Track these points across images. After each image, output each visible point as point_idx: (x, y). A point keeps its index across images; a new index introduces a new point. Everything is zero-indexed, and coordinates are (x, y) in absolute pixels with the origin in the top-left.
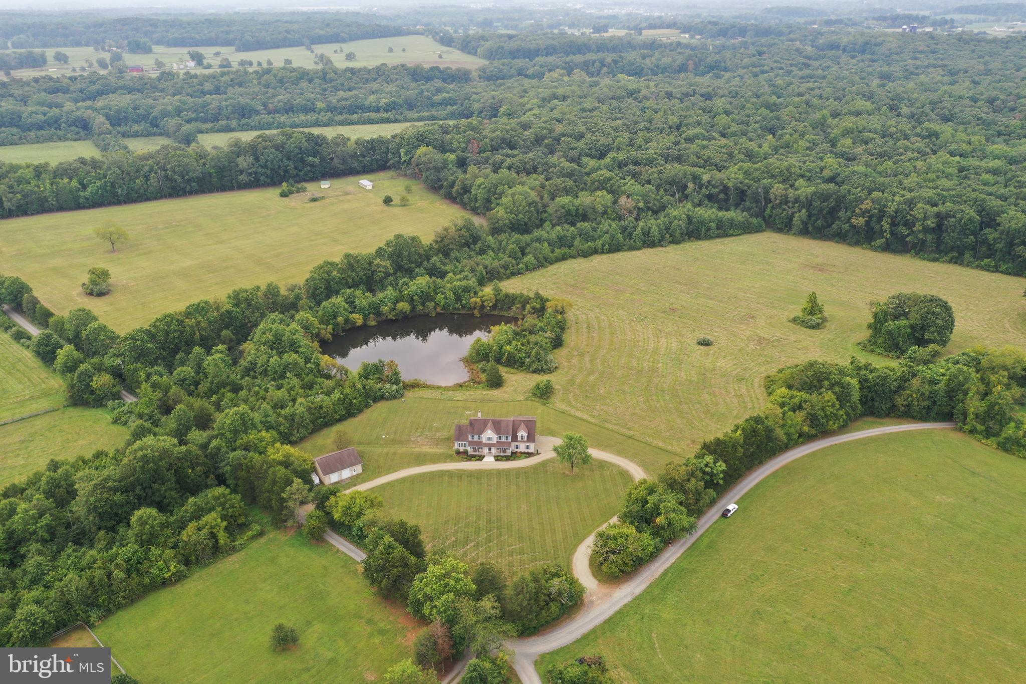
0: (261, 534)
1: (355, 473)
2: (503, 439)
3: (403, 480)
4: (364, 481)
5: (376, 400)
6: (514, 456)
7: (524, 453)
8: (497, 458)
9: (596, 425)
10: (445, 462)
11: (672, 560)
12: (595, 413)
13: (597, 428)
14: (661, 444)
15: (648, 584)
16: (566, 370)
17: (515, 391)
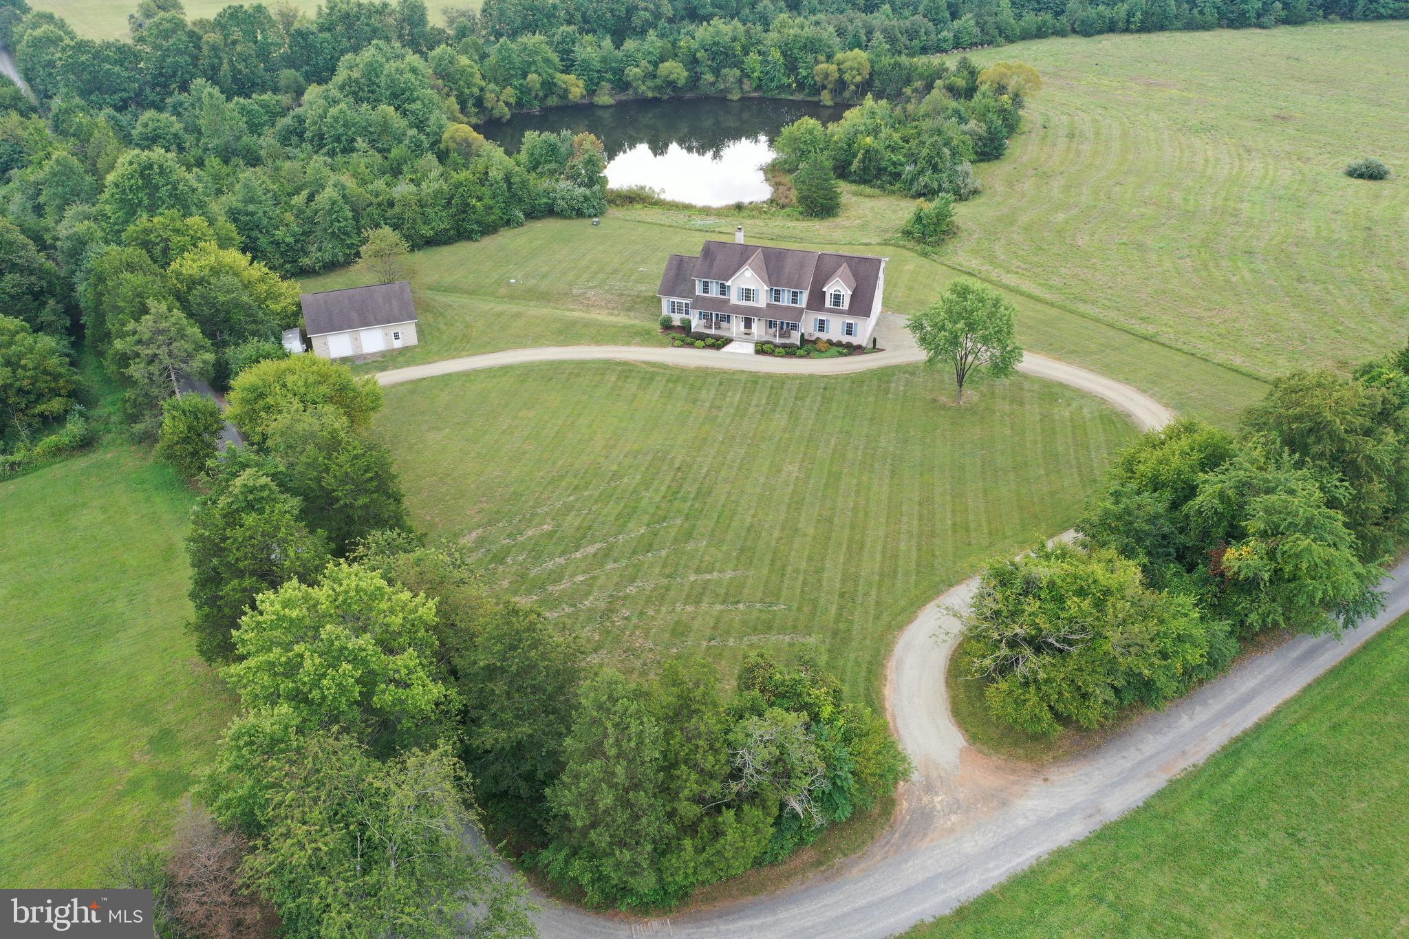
0: (86, 444)
1: (398, 344)
2: (786, 300)
3: (505, 369)
4: (408, 364)
5: (532, 215)
6: (809, 347)
7: (839, 344)
8: (762, 349)
9: (1052, 305)
10: (628, 344)
12: (1056, 281)
13: (1054, 312)
14: (1238, 361)
16: (998, 199)
17: (863, 227)
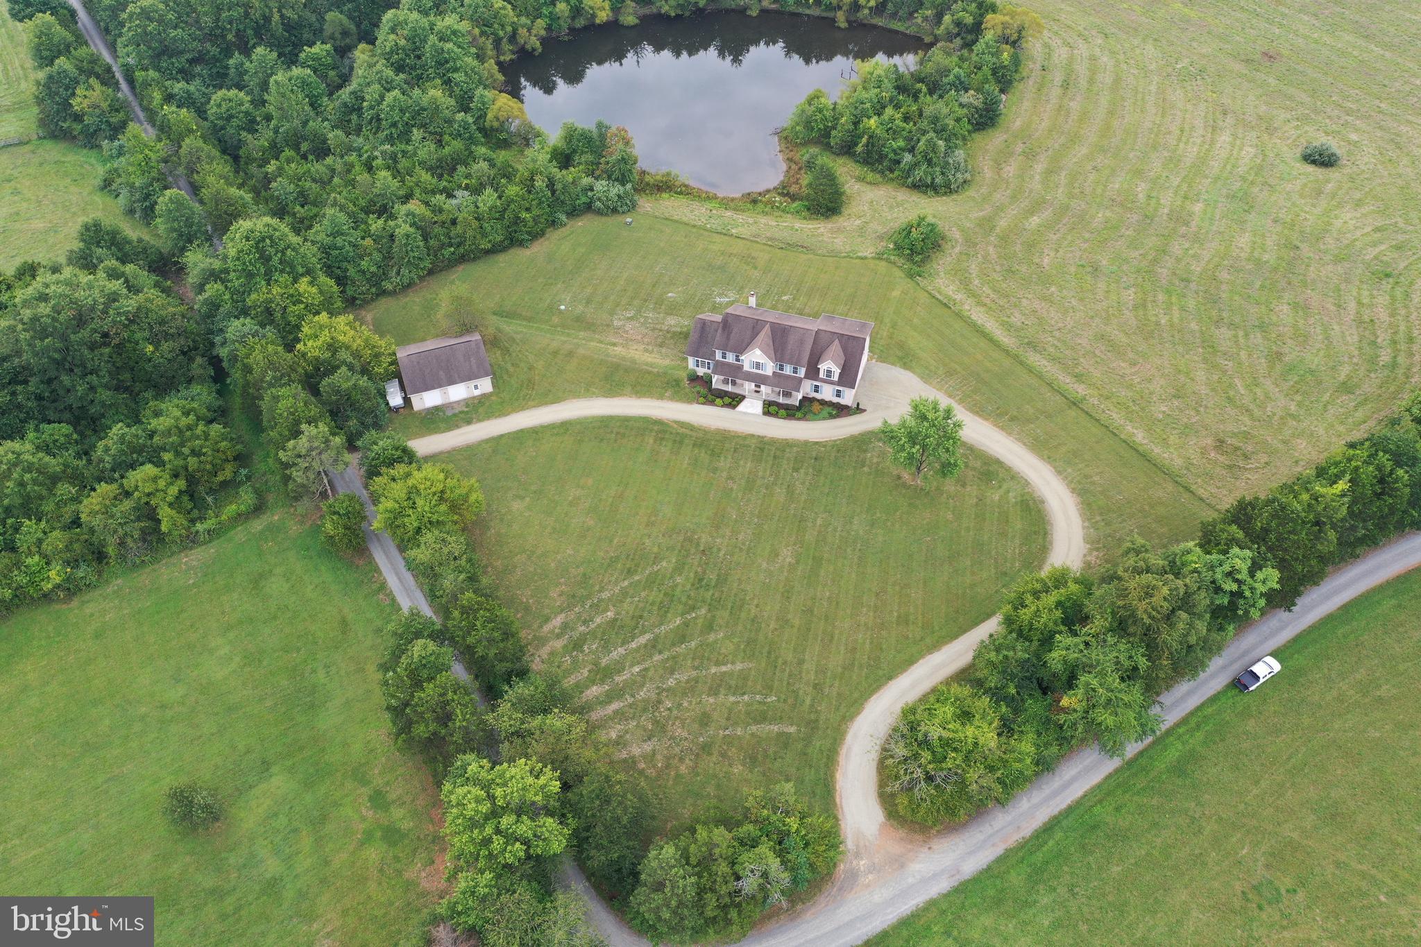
0: (259, 509)
1: (477, 393)
2: (788, 370)
3: (564, 427)
4: (490, 415)
5: (573, 213)
6: (807, 409)
7: (830, 405)
8: (770, 409)
9: (1007, 352)
10: (661, 397)
11: (1077, 791)
12: (1017, 319)
13: (1007, 362)
14: (1140, 437)
15: (999, 850)
16: (984, 190)
17: (861, 231)
